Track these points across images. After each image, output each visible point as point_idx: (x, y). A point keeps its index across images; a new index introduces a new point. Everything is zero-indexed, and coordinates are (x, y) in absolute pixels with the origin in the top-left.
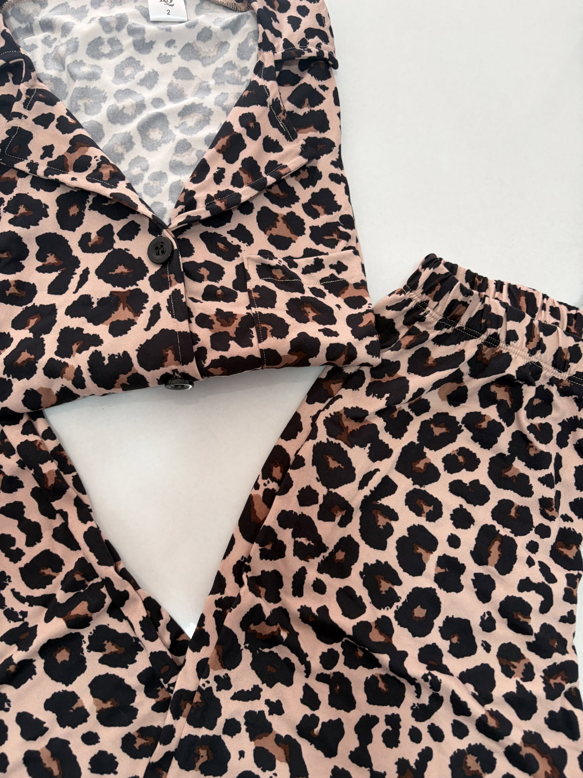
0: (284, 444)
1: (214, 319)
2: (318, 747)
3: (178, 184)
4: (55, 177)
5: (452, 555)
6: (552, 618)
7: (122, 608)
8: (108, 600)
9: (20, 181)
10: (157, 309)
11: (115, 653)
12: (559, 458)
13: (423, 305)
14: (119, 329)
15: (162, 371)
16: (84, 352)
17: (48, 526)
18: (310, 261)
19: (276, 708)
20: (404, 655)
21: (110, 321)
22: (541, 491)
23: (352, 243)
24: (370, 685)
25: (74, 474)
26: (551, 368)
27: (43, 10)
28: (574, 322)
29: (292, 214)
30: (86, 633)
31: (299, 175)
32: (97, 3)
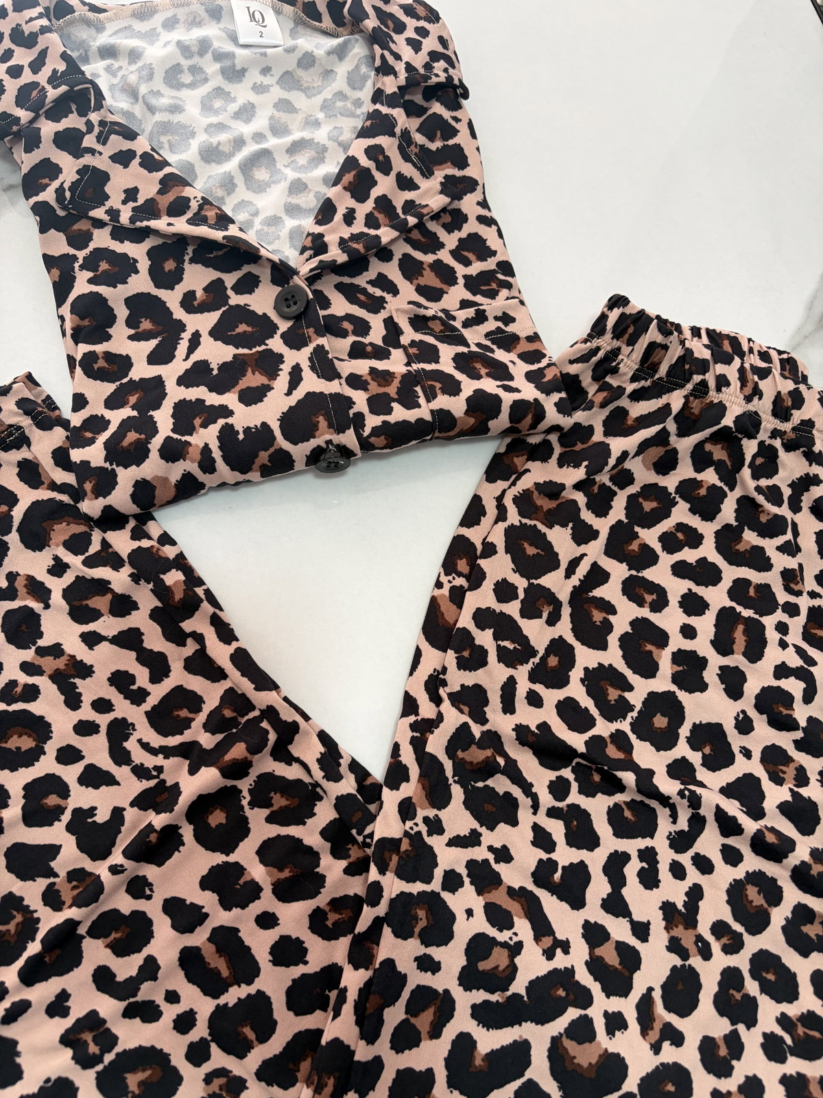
0: (469, 533)
1: (369, 378)
2: (561, 898)
3: (299, 228)
4: (145, 223)
5: (688, 649)
6: (817, 709)
7: (290, 747)
8: (272, 737)
9: (97, 233)
10: (296, 370)
11: (286, 807)
12: (794, 525)
13: (615, 353)
14: (252, 397)
15: (313, 443)
16: (211, 427)
17: (176, 656)
18: (470, 313)
19: (503, 855)
20: (651, 772)
21: (238, 388)
22: (781, 562)
23: (514, 293)
24: (614, 814)
25: (205, 587)
26: (772, 419)
27: (100, 35)
28: (788, 367)
29: (439, 262)
30: (245, 785)
31: (442, 221)
32: (170, 24)
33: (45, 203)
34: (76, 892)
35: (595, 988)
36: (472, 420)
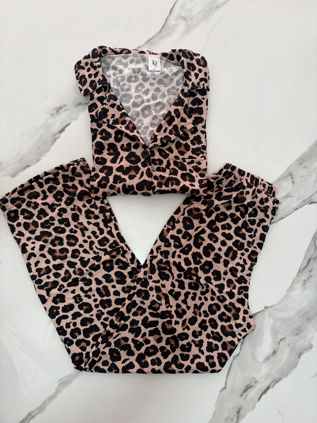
0: (175, 215)
1: (159, 177)
2: (173, 297)
3: (152, 131)
4: (115, 125)
5: (219, 253)
6: (244, 274)
7: (125, 255)
8: (122, 252)
9: (104, 124)
10: (143, 173)
11: (122, 266)
12: (256, 230)
13: (223, 179)
14: (131, 177)
15: (142, 192)
16: (121, 183)
17: (106, 230)
18: (190, 160)
19: (164, 286)
20: (201, 278)
21: (129, 174)
22: (248, 239)
24: (190, 285)
25: (114, 216)
26: (259, 203)
27: (113, 62)
28: (270, 189)
29: (187, 143)
30: (115, 260)
31: (191, 130)
32: (131, 62)
33: (93, 115)
34: (79, 272)
35: (175, 316)
36: (181, 192)
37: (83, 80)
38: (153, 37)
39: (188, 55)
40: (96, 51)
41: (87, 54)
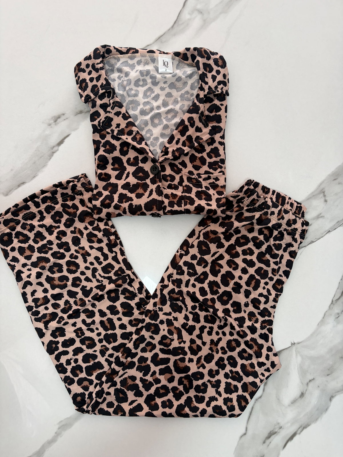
0: (188, 239)
1: (170, 196)
2: (187, 332)
3: (162, 143)
4: (120, 137)
5: (239, 282)
6: (268, 306)
7: (132, 284)
8: (128, 281)
9: (107, 135)
10: (152, 191)
11: (129, 296)
12: (282, 256)
14: (139, 196)
15: (151, 212)
16: (127, 203)
17: (110, 255)
18: (206, 176)
19: (176, 319)
20: (218, 310)
21: (136, 193)
22: (273, 266)
24: (206, 317)
25: (120, 240)
26: (285, 225)
27: (118, 63)
29: (202, 156)
30: (120, 289)
31: (208, 141)
32: (139, 63)
33: (95, 125)
34: (81, 303)
35: (189, 352)
36: (196, 212)
37: (84, 84)
38: (164, 34)
39: (205, 55)
40: (99, 51)
41: (88, 55)
